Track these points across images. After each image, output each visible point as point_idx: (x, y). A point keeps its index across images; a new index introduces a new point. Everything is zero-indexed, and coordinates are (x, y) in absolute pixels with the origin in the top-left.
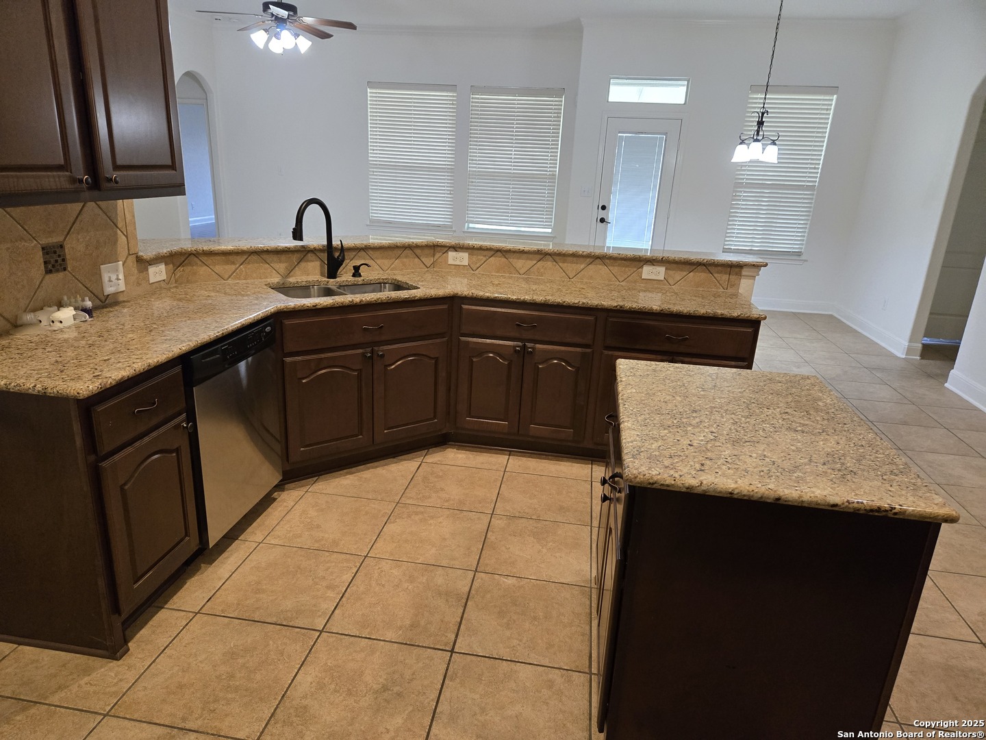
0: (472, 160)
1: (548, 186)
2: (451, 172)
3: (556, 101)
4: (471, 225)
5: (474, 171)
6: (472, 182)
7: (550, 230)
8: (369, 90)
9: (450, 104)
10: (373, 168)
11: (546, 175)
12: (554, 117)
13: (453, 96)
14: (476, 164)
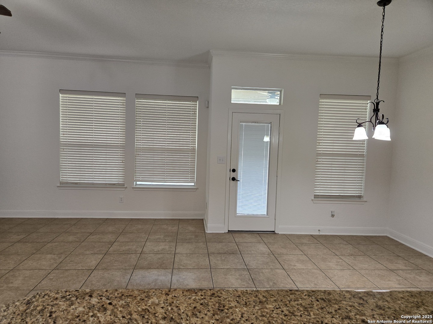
0: (138, 140)
1: (191, 156)
2: (123, 148)
3: (192, 104)
4: (138, 183)
5: (139, 147)
6: (138, 154)
7: (193, 184)
8: (61, 95)
9: (121, 105)
10: (64, 146)
11: (189, 149)
12: (192, 114)
13: (123, 100)
14: (141, 143)
